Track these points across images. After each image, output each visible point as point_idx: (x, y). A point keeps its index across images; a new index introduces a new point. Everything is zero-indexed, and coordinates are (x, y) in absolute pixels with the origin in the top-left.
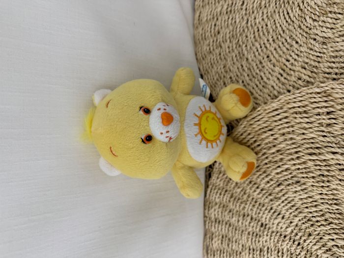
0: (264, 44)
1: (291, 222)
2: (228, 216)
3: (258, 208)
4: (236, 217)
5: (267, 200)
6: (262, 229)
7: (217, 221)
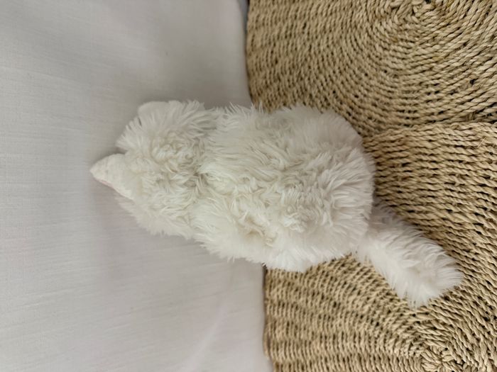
0: (330, 76)
1: (368, 299)
2: (295, 297)
3: (329, 284)
4: (303, 297)
5: (339, 273)
6: (335, 309)
7: (281, 304)
